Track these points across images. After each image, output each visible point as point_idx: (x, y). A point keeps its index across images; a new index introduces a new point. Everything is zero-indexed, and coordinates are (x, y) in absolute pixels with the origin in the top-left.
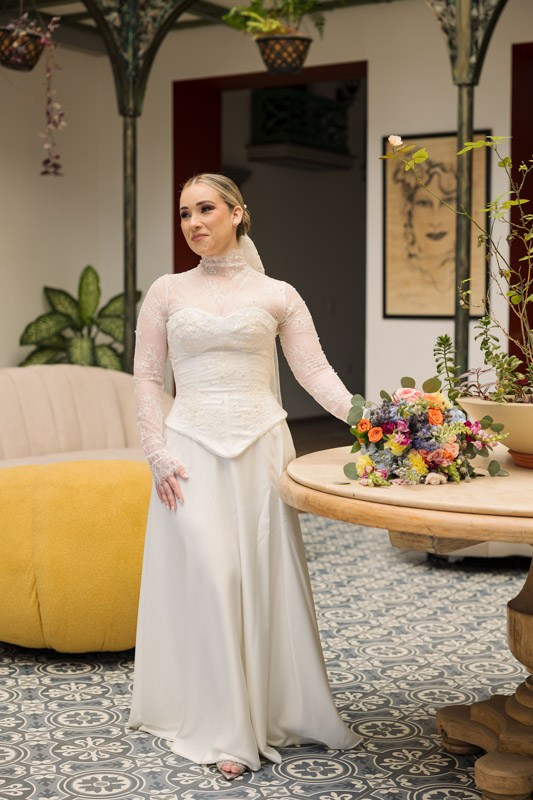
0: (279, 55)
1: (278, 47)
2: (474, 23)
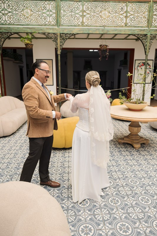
0: (29, 47)
1: (29, 46)
2: (61, 46)
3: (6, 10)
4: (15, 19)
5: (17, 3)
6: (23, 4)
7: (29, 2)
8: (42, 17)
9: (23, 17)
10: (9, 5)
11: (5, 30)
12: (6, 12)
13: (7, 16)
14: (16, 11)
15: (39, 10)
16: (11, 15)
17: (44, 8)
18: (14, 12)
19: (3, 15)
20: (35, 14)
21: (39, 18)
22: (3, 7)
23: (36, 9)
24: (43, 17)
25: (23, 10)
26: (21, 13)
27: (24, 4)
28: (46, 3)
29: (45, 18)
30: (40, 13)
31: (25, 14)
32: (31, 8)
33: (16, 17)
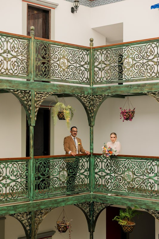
3: (104, 171)
4: (113, 184)
5: (117, 162)
6: (124, 164)
7: (132, 161)
8: (147, 184)
9: (124, 181)
10: (107, 164)
11: (99, 199)
12: (104, 174)
13: (105, 179)
14: (116, 173)
15: (144, 174)
16: (108, 178)
17: (151, 170)
18: (113, 175)
19: (100, 177)
20: (139, 179)
21: (144, 185)
22: (100, 168)
23: (140, 171)
24: (149, 184)
25: (124, 172)
26: (121, 177)
27: (126, 164)
28: (154, 163)
29: (152, 186)
30: (145, 177)
31: (125, 178)
32: (134, 171)
33: (114, 182)
